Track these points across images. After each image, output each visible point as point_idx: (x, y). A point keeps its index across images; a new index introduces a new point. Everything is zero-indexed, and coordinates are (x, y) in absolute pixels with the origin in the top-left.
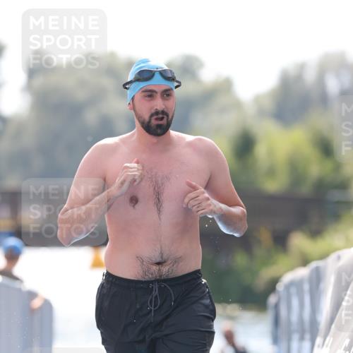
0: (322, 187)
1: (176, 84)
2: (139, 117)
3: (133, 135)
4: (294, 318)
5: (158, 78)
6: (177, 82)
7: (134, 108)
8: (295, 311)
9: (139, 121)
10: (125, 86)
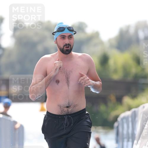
0: (137, 77)
1: (74, 33)
2: (59, 47)
3: (57, 54)
4: (125, 132)
5: (66, 30)
6: (75, 32)
7: (57, 43)
8: (125, 129)
9: (59, 48)
10: (53, 34)
